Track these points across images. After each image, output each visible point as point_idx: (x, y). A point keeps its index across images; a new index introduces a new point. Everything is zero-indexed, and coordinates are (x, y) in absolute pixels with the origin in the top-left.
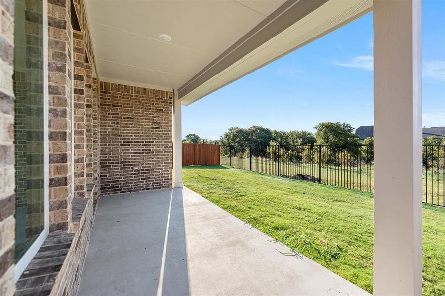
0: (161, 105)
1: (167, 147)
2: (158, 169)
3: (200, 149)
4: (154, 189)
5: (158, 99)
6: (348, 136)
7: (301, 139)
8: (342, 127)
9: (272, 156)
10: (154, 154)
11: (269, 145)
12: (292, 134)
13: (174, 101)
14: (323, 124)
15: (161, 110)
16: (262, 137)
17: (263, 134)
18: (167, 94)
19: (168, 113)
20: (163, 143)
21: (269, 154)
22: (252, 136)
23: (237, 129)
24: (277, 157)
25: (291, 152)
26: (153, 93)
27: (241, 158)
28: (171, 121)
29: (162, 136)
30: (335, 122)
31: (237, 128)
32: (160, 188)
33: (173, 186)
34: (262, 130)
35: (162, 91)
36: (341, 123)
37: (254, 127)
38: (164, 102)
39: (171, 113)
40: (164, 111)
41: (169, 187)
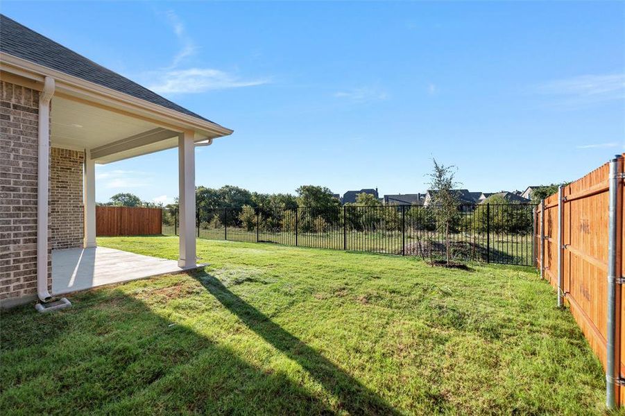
0: (69, 164)
1: (77, 207)
2: (65, 228)
3: (131, 215)
4: (59, 248)
5: (65, 158)
6: (328, 201)
7: (284, 204)
8: (323, 191)
9: (244, 224)
10: (60, 213)
11: (241, 210)
12: (275, 197)
13: (85, 161)
14: (305, 187)
15: (68, 169)
16: (235, 201)
17: (239, 196)
18: (77, 154)
19: (79, 172)
20: (72, 202)
21: (241, 222)
22: (224, 198)
23: (201, 189)
24: (251, 226)
25: (270, 219)
26: (59, 152)
27: (206, 228)
28: (82, 181)
29: (70, 196)
30: (315, 185)
31: (203, 187)
32: (67, 248)
33: (85, 246)
34: (238, 191)
35: (70, 151)
36: (322, 187)
37: (227, 186)
38: (73, 162)
39: (82, 173)
40: (72, 170)
41: (79, 246)
